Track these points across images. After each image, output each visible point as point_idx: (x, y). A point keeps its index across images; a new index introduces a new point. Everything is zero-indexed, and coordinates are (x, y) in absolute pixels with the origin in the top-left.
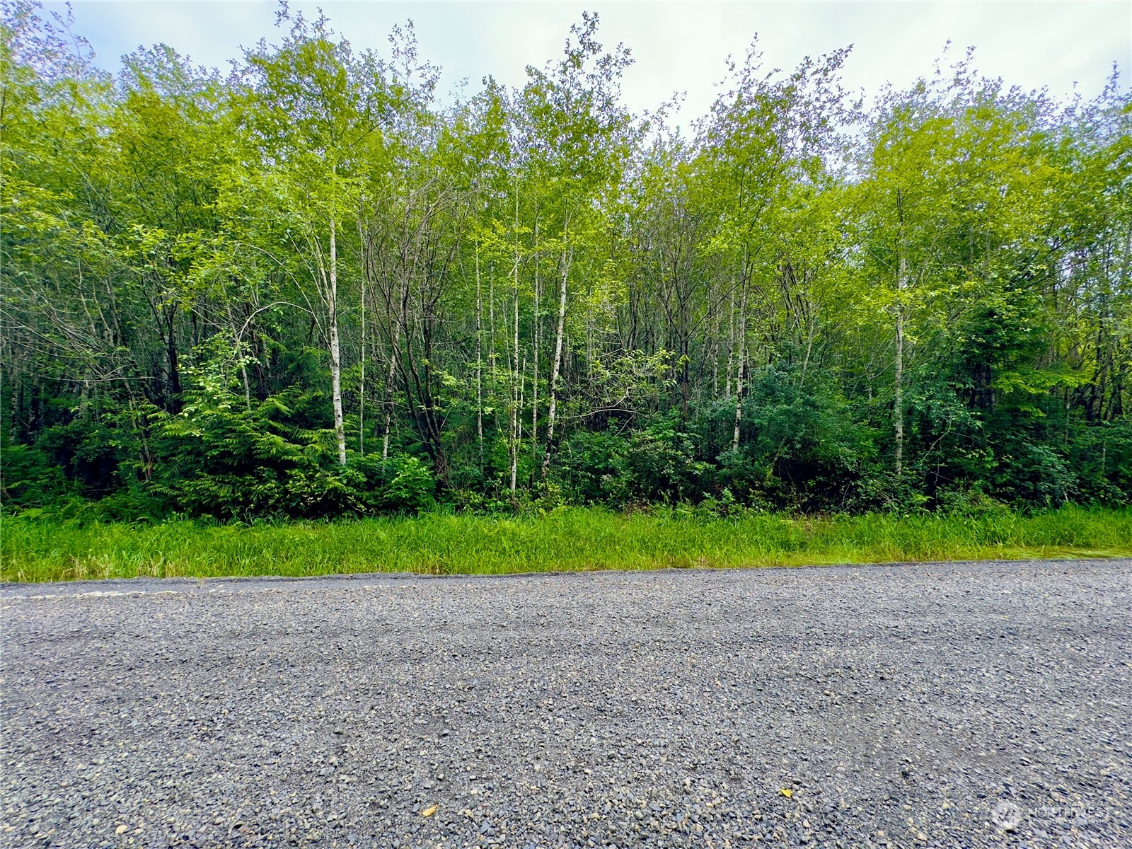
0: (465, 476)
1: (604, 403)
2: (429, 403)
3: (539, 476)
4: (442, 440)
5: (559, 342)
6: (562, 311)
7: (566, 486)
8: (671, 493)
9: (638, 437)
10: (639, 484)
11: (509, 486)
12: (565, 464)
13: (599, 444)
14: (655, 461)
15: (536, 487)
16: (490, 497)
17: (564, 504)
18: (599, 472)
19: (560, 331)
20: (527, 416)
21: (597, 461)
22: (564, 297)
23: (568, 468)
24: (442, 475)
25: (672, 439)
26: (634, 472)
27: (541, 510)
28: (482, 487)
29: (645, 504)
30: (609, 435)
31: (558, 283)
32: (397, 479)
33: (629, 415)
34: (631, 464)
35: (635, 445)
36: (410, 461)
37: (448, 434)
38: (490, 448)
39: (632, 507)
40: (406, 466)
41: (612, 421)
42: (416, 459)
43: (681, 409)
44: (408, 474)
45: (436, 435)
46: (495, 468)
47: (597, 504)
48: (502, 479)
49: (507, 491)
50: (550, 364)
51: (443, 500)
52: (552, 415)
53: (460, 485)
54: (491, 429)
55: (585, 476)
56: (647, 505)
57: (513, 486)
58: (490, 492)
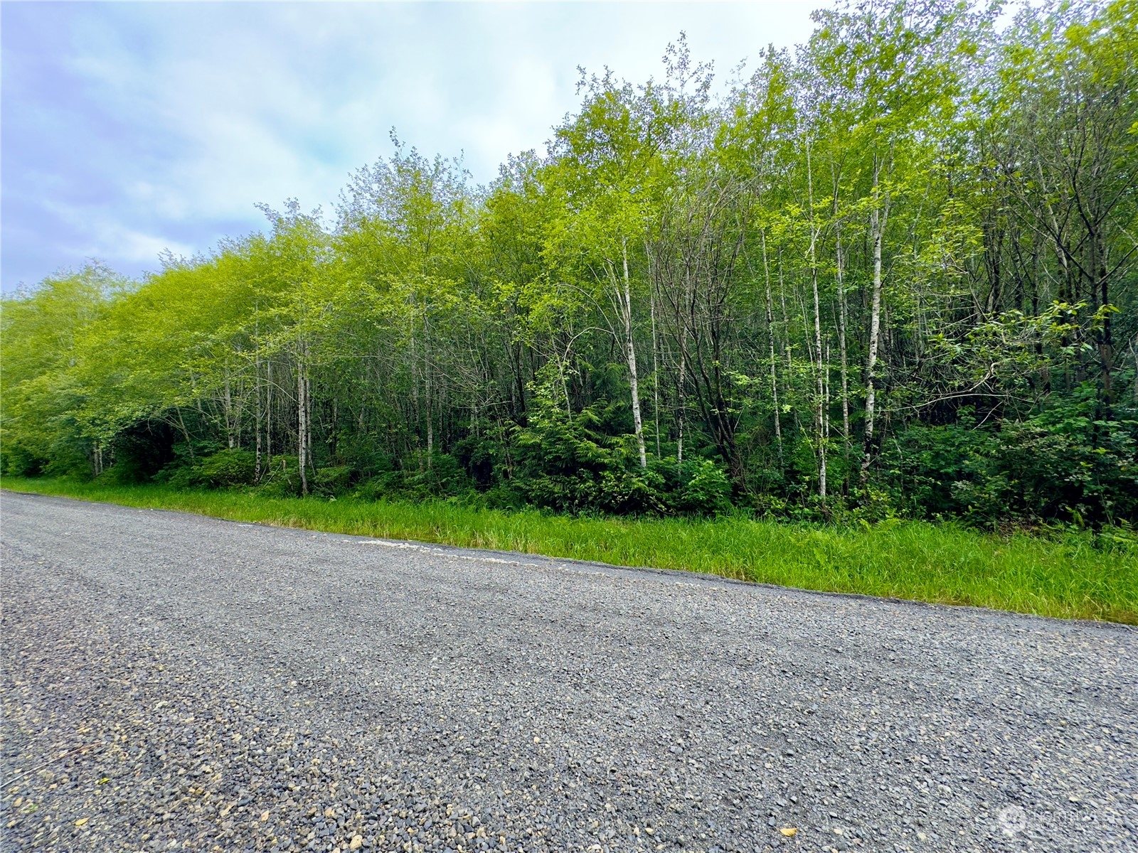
0: (764, 480)
1: (953, 389)
2: (721, 405)
3: (856, 481)
4: (736, 442)
5: (876, 319)
6: (878, 282)
7: (896, 494)
8: (1087, 510)
9: (1015, 429)
10: (1021, 495)
11: (817, 489)
12: (892, 467)
13: (945, 441)
14: (1052, 464)
15: (853, 494)
16: (795, 503)
17: (895, 516)
18: (949, 478)
19: (876, 305)
20: (835, 411)
21: (943, 463)
22: (878, 265)
23: (897, 472)
24: (739, 478)
25: (1083, 430)
26: (1010, 478)
27: (863, 522)
28: (784, 493)
29: (1035, 523)
30: (961, 429)
31: (867, 249)
32: (693, 481)
33: (995, 401)
34: (1003, 467)
35: (1009, 441)
36: (705, 464)
37: (743, 435)
38: (791, 449)
39: (1010, 525)
40: (701, 469)
41: (963, 411)
42: (711, 462)
43: (1099, 386)
44: (704, 476)
45: (730, 437)
46: (798, 472)
47: (947, 518)
48: (809, 483)
49: (816, 498)
50: (862, 348)
51: (740, 504)
52: (871, 408)
53: (759, 489)
54: (791, 429)
55: (926, 483)
56: (1039, 525)
57: (823, 492)
58: (793, 499)
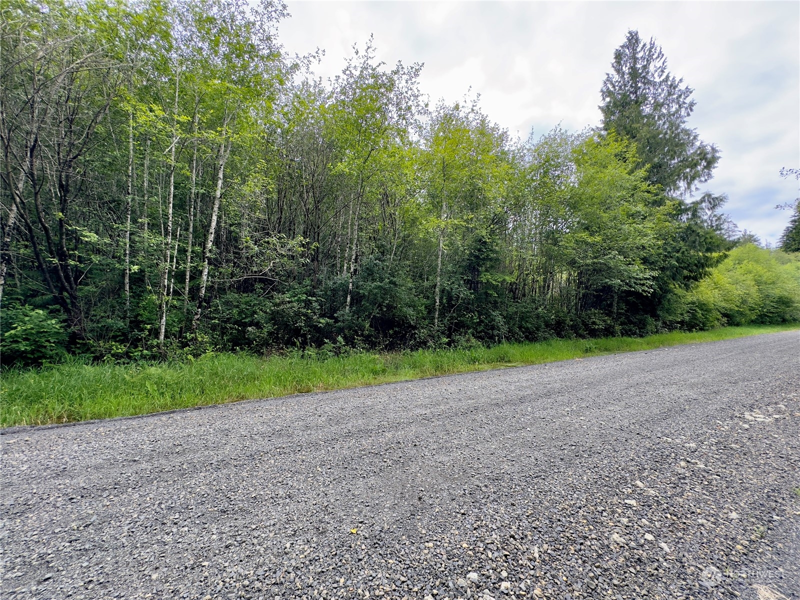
0: (108, 328)
1: (252, 272)
2: (63, 256)
3: (189, 329)
4: (79, 294)
5: (215, 218)
6: (218, 193)
7: (215, 336)
8: (302, 340)
9: (279, 299)
10: (277, 334)
11: (157, 336)
12: (215, 318)
13: (246, 303)
14: (291, 317)
15: (186, 338)
16: (136, 347)
17: (213, 351)
18: (245, 325)
19: (216, 209)
20: (180, 277)
21: (244, 316)
22: (220, 182)
23: (217, 322)
24: (78, 327)
25: (303, 301)
26: (274, 324)
27: (190, 357)
28: (127, 339)
29: (282, 348)
30: (255, 296)
31: (216, 169)
32: (13, 332)
33: (273, 282)
34: (272, 319)
35: (276, 305)
36: (33, 313)
37: (86, 288)
38: (138, 303)
39: (271, 351)
40: (27, 319)
41: (258, 286)
42: (41, 312)
43: (312, 280)
44: (29, 327)
45: (71, 288)
46: (142, 322)
47: (242, 349)
48: (150, 331)
49: (155, 342)
50: (205, 235)
51: (78, 351)
52: (205, 278)
53: (100, 337)
54: (140, 287)
55: (233, 328)
57: (162, 337)
58: (135, 343)
